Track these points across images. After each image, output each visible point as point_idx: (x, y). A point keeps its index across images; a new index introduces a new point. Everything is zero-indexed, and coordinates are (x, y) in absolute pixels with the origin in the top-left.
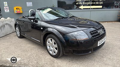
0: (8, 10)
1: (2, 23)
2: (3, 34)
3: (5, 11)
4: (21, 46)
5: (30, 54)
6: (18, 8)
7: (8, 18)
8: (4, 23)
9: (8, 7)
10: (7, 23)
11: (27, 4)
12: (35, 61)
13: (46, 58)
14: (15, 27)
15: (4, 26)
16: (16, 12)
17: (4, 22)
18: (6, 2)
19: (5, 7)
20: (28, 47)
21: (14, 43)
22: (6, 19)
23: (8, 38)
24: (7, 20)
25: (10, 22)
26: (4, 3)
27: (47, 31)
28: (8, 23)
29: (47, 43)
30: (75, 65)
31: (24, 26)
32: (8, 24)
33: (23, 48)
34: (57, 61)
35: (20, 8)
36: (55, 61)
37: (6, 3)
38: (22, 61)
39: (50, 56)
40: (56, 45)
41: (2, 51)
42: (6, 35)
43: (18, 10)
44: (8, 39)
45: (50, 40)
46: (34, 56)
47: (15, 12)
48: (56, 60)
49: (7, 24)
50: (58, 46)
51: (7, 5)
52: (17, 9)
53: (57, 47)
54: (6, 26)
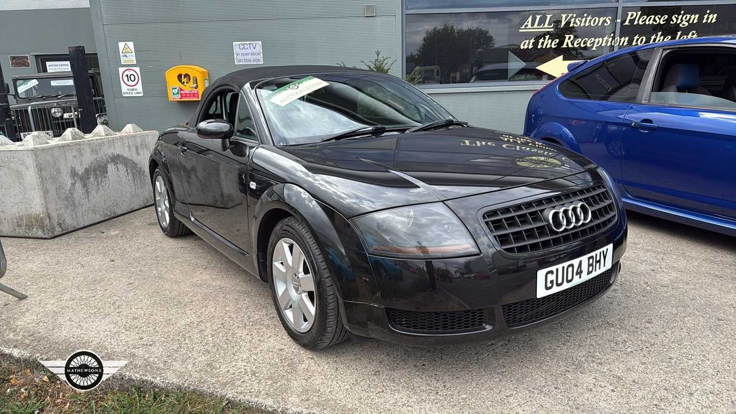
0: (139, 87)
1: (94, 151)
2: (94, 212)
3: (124, 88)
4: (160, 277)
5: (192, 318)
6: (187, 75)
7: (129, 128)
8: (101, 154)
9: (137, 69)
10: (119, 156)
11: (236, 50)
12: (203, 358)
13: (264, 346)
14: (152, 177)
15: (99, 170)
16: (178, 98)
17: (105, 148)
18: (131, 45)
19: (121, 70)
20: (194, 285)
21: (135, 259)
22: (118, 134)
23: (113, 233)
24: (121, 138)
25: (134, 150)
26: (121, 45)
27: (281, 199)
28: (126, 153)
29: (277, 264)
30: (397, 396)
31: (200, 173)
32: (126, 162)
33: (167, 286)
34: (313, 368)
35: (195, 71)
36: (301, 362)
37: (127, 50)
38: (140, 352)
39: (286, 336)
40: (310, 275)
41: (66, 296)
42: (111, 218)
43: (188, 87)
44: (112, 237)
45: (286, 247)
46: (208, 332)
47: (174, 96)
48: (306, 360)
49: (116, 159)
50: (319, 283)
51: (132, 59)
52: (180, 76)
53: (312, 288)
54: (111, 167)
